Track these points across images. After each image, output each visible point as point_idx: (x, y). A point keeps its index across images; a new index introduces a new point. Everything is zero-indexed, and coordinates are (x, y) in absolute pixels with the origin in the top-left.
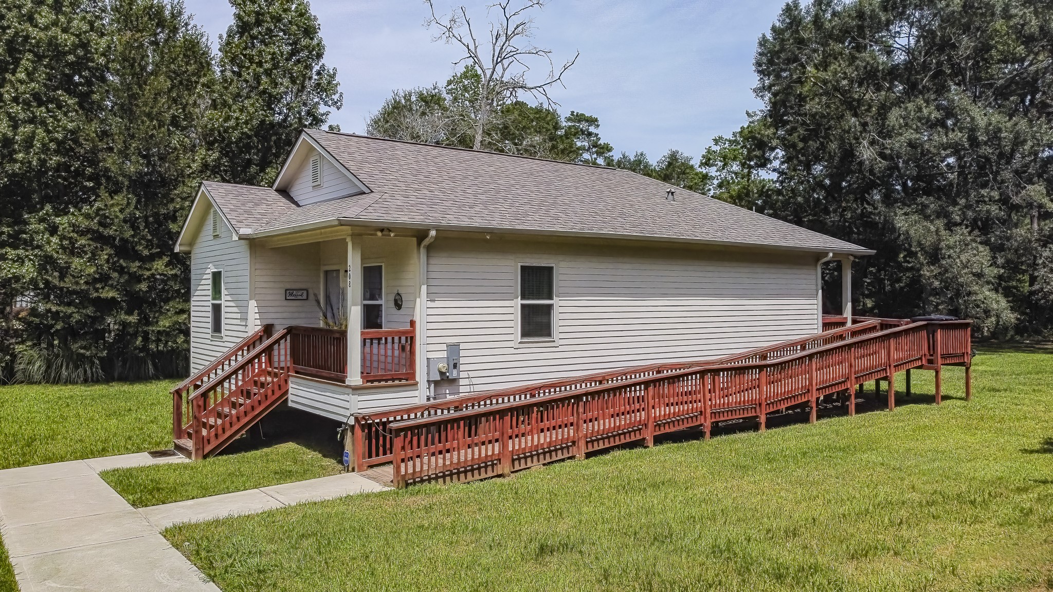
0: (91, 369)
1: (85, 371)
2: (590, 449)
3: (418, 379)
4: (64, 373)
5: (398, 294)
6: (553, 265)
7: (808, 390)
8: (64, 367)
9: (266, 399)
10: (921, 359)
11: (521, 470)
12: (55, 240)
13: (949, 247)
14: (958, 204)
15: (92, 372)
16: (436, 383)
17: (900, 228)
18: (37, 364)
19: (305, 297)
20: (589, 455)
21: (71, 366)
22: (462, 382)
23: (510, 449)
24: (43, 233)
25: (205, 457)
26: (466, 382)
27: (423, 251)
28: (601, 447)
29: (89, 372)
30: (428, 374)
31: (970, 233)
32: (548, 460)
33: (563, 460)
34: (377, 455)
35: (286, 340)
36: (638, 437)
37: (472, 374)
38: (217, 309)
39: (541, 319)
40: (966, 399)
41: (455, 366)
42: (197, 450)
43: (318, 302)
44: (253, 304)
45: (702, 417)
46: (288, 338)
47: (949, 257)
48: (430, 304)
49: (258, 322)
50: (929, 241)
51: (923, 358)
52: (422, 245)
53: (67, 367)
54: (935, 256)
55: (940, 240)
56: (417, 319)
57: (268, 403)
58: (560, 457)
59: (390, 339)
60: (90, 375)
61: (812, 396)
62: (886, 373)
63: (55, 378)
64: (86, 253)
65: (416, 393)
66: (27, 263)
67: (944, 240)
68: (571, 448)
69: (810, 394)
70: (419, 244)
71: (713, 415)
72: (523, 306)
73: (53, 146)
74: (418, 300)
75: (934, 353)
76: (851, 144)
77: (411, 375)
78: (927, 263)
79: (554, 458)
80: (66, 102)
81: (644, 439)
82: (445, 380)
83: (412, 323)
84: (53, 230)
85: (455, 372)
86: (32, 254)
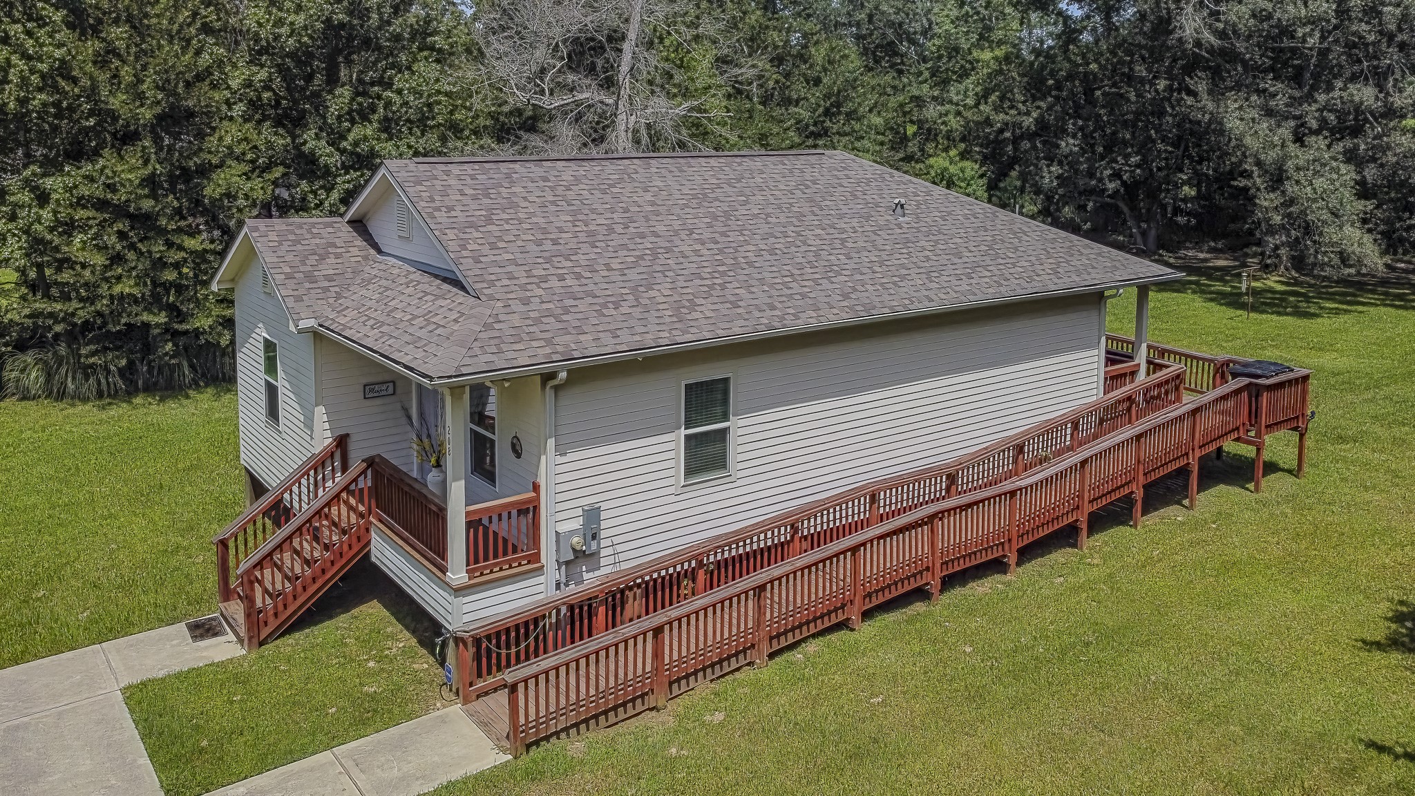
0: (107, 379)
1: (99, 383)
2: (776, 647)
3: (543, 560)
4: (71, 386)
5: (516, 437)
6: (730, 375)
7: (1078, 506)
8: (69, 379)
9: (341, 557)
10: (1237, 429)
11: (681, 694)
12: (46, 214)
13: (1298, 169)
14: (1316, 101)
15: (108, 383)
16: (567, 563)
17: (1231, 129)
18: (34, 374)
19: (391, 390)
20: (772, 656)
21: (79, 376)
22: (603, 553)
23: (667, 661)
24: (30, 206)
25: (261, 644)
26: (610, 551)
27: (549, 392)
28: (791, 640)
29: (103, 381)
30: (558, 551)
31: (1329, 146)
32: (718, 673)
33: (738, 669)
34: (489, 673)
35: (365, 477)
36: (841, 617)
37: (616, 540)
38: (272, 391)
39: (711, 449)
40: (1296, 472)
41: (594, 537)
42: (250, 639)
43: (409, 418)
44: (320, 410)
45: (930, 573)
46: (369, 472)
47: (1298, 182)
48: (560, 459)
49: (328, 434)
50: (1270, 156)
51: (1241, 428)
52: (548, 387)
53: (74, 378)
54: (1277, 178)
55: (1286, 157)
56: (542, 482)
57: (344, 561)
58: (734, 665)
59: (505, 515)
60: (105, 389)
61: (1082, 513)
62: (1188, 459)
63: (58, 391)
64: (91, 227)
65: (542, 579)
66: (10, 240)
67: (1291, 157)
68: (749, 651)
69: (1079, 511)
70: (544, 384)
71: (945, 566)
72: (688, 437)
73: (35, 79)
74: (543, 458)
75: (1256, 422)
76: (1168, 9)
77: (536, 558)
78: (1266, 188)
79: (726, 670)
80: (50, 18)
81: (848, 619)
82: (582, 557)
83: (536, 488)
84: (43, 198)
85: (594, 545)
86: (16, 228)
